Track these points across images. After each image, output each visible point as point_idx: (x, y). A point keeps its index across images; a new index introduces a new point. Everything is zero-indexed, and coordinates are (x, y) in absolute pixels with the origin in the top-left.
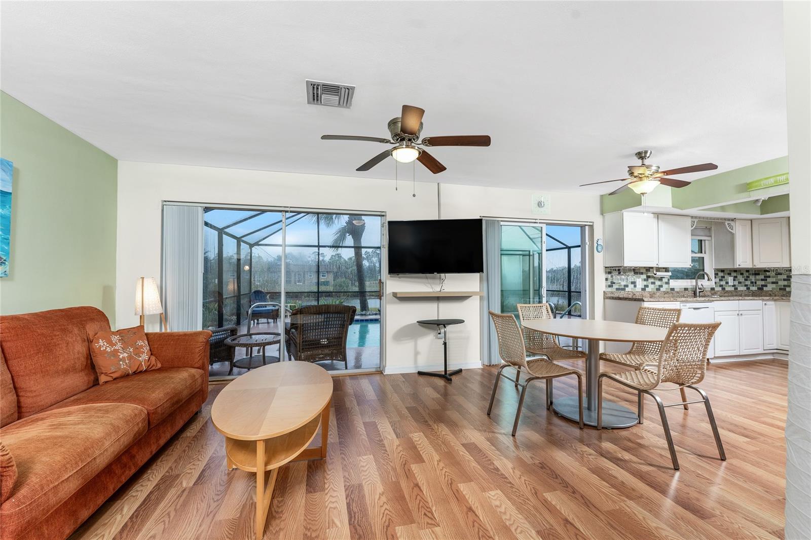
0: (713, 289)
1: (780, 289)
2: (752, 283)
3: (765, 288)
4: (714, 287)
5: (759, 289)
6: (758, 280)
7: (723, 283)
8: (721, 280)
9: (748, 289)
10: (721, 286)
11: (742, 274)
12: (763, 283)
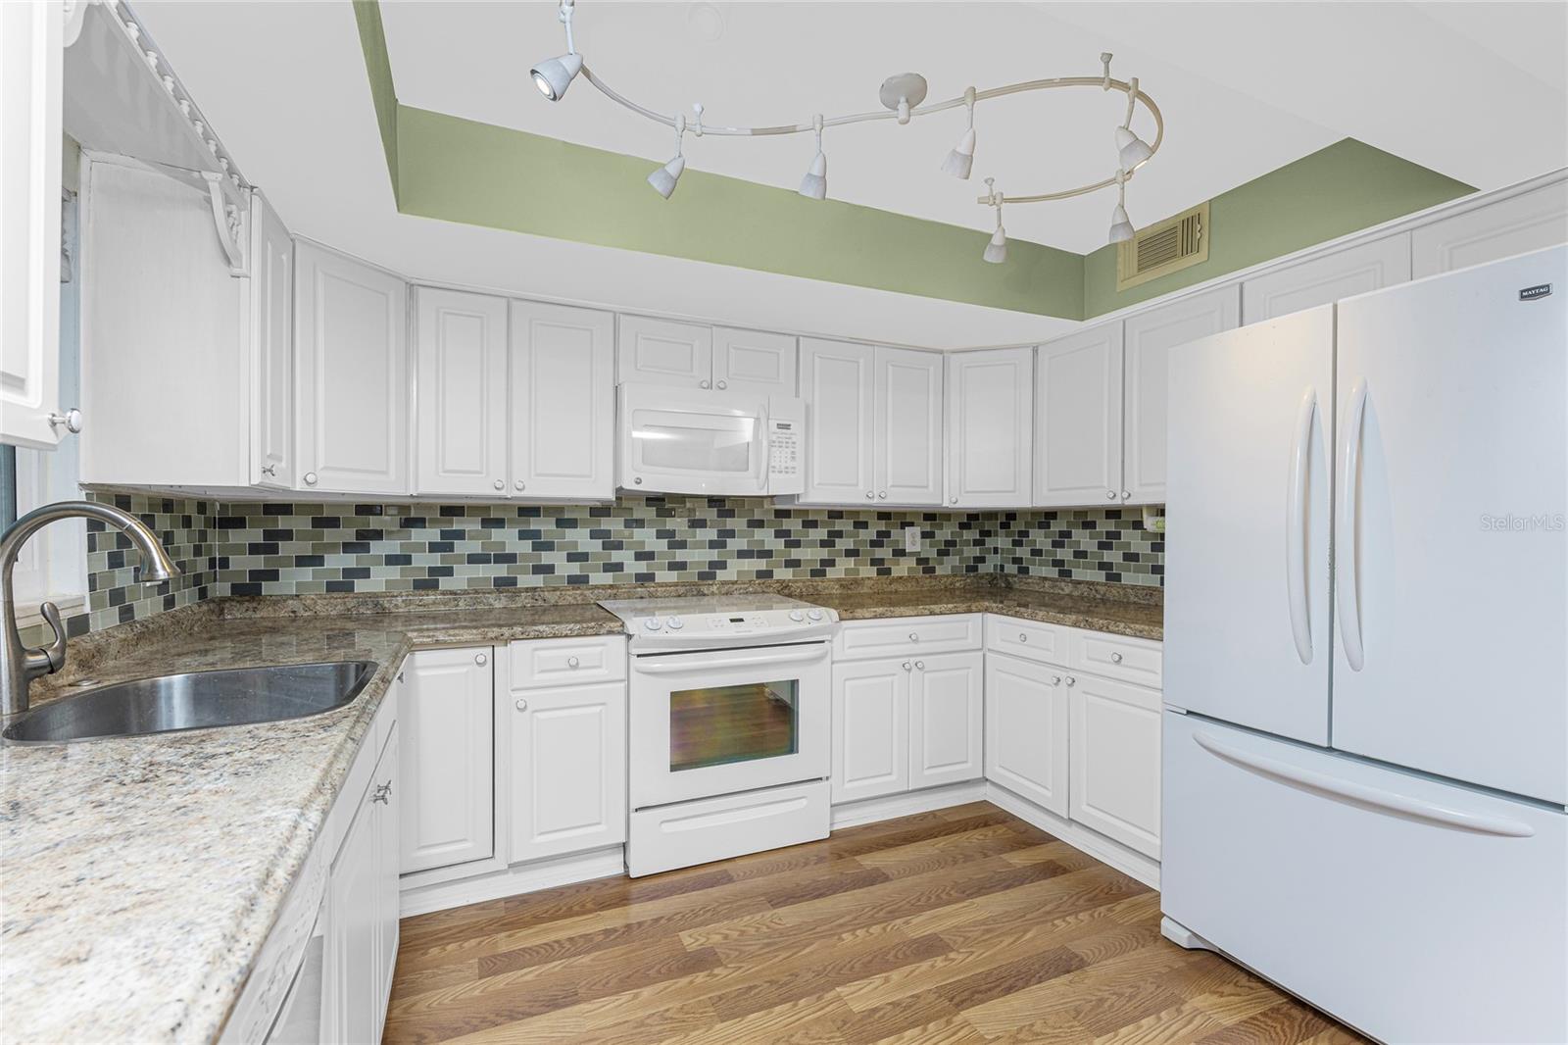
0: (79, 625)
1: (332, 587)
2: (212, 563)
3: (267, 588)
4: (87, 609)
5: (236, 589)
6: (237, 549)
7: (124, 578)
8: (115, 561)
9: (203, 593)
10: (117, 596)
11: (187, 522)
12: (259, 562)
